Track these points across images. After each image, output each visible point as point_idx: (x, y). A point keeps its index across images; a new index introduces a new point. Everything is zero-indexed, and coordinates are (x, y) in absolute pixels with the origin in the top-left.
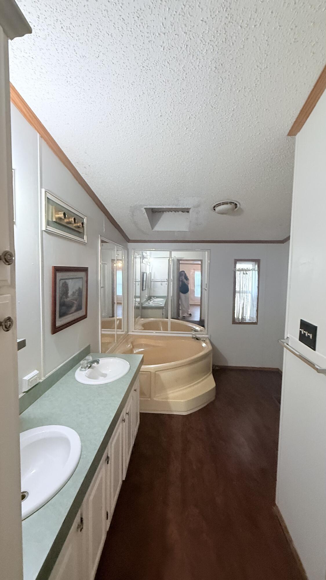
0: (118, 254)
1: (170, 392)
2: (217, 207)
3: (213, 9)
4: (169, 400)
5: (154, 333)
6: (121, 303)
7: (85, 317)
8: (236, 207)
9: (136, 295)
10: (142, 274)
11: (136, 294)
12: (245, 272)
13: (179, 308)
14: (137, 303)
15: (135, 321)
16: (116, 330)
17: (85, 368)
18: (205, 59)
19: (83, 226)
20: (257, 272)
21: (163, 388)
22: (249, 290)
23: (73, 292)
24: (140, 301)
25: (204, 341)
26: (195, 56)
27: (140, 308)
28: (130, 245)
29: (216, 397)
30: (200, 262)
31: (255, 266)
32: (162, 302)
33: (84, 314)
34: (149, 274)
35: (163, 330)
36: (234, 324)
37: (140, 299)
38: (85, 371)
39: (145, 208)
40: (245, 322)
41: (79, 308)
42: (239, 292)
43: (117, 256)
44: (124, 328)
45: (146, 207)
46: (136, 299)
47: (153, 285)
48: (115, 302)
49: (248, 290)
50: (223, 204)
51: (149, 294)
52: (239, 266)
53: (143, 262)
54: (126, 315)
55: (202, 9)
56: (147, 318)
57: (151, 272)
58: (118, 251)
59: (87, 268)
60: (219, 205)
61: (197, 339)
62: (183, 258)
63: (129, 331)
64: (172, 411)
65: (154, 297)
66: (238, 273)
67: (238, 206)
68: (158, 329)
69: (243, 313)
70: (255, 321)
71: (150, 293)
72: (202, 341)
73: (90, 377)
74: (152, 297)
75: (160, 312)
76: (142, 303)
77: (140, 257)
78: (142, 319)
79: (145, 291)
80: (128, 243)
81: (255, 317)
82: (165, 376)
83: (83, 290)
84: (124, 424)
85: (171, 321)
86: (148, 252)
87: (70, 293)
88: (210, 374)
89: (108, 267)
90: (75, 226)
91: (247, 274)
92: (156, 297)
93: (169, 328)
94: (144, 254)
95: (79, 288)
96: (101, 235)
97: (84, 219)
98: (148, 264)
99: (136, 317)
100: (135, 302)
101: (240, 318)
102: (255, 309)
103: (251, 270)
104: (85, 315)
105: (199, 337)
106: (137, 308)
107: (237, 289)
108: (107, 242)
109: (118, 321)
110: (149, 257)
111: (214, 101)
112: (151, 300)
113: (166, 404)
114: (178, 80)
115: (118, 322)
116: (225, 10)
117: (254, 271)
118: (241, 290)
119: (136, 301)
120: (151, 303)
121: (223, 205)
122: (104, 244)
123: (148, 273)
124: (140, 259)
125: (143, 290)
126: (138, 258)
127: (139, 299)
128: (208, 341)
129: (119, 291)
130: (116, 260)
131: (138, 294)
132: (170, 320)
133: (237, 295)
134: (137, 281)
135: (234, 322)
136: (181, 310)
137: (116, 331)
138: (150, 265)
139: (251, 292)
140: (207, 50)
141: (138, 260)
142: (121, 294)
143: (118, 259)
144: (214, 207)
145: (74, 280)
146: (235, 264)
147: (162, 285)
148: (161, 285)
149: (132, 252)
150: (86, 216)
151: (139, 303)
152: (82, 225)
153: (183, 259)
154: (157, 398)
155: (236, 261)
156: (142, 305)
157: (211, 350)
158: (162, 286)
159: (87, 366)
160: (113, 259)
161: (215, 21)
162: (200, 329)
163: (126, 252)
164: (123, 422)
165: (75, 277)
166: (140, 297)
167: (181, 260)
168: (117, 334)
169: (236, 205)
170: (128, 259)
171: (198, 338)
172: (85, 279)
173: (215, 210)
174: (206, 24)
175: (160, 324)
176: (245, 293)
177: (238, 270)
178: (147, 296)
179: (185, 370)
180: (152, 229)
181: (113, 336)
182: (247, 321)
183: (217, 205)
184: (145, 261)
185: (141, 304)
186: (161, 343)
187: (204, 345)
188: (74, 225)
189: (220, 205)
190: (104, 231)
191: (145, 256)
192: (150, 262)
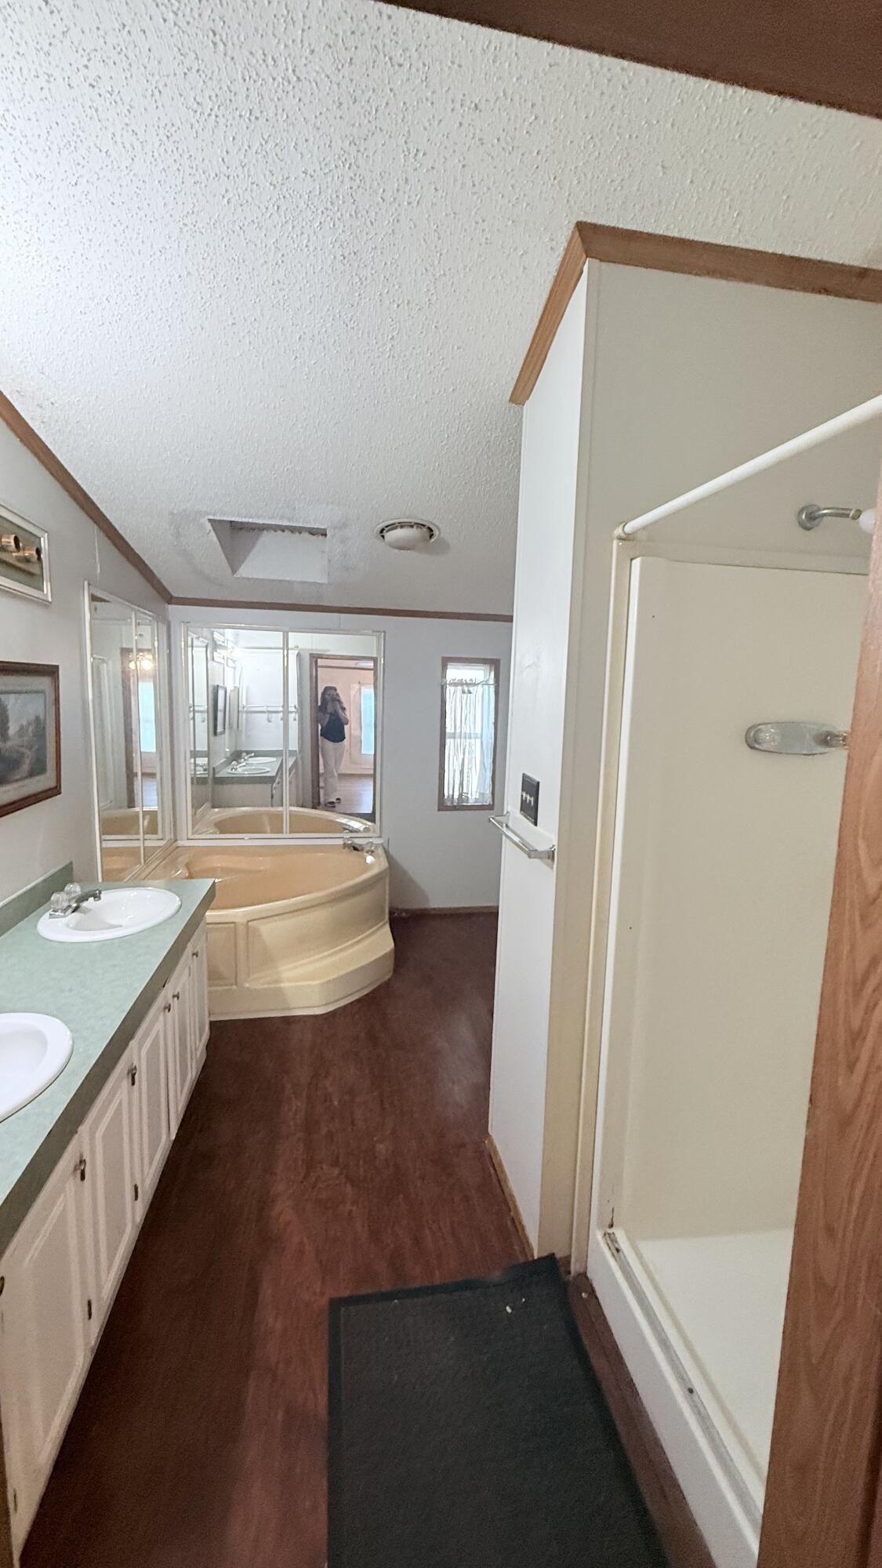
0: (140, 635)
1: (286, 967)
2: (387, 532)
3: (324, 159)
4: (282, 985)
5: (246, 840)
6: (153, 775)
7: (55, 791)
8: (431, 536)
9: (197, 749)
10: (210, 689)
11: (197, 745)
12: (466, 689)
13: (318, 785)
14: (198, 768)
15: (195, 814)
16: (141, 836)
17: (65, 910)
18: (320, 237)
19: (39, 558)
20: (493, 689)
21: (268, 959)
22: (477, 732)
23: (22, 728)
24: (209, 763)
25: (372, 852)
26: (297, 228)
27: (210, 781)
28: (172, 609)
29: (395, 971)
30: (371, 664)
31: (490, 673)
32: (268, 767)
33: (52, 784)
34: (231, 691)
35: (272, 832)
36: (443, 810)
37: (209, 760)
38: (65, 917)
39: (210, 520)
40: (465, 804)
41: (38, 769)
42: (453, 736)
43: (136, 640)
44: (163, 832)
45: (212, 517)
46: (197, 759)
47: (244, 723)
48: (135, 771)
49: (472, 732)
50: (402, 525)
51: (236, 747)
52: (454, 673)
53: (213, 659)
54: (168, 804)
55: (301, 154)
56: (229, 807)
57: (237, 685)
58: (139, 624)
59: (57, 667)
60: (392, 527)
61: (355, 849)
62: (328, 650)
63: (178, 838)
64: (292, 1009)
65: (248, 753)
66: (450, 690)
67: (436, 532)
68: (259, 830)
69: (461, 784)
70: (488, 801)
71: (236, 743)
72: (367, 852)
73: (78, 927)
74: (244, 754)
75: (263, 790)
76: (214, 769)
77: (204, 645)
78: (216, 810)
79: (223, 736)
80: (167, 606)
81: (488, 792)
82: (271, 932)
83: (47, 722)
84: (169, 1015)
85: (290, 811)
86: (229, 633)
87: (13, 729)
88: (384, 924)
89: (111, 669)
90: (16, 557)
91: (470, 692)
92: (253, 754)
93: (286, 826)
94: (216, 635)
95: (37, 719)
96: (91, 583)
97: (42, 539)
98: (230, 663)
99: (197, 804)
100: (193, 767)
101: (456, 796)
102: (489, 774)
103: (478, 684)
104: (56, 787)
105: (360, 845)
106: (198, 781)
107: (449, 729)
108: (104, 601)
109: (148, 817)
110: (230, 644)
111: (350, 315)
112: (239, 761)
113: (278, 993)
114: (265, 262)
115: (146, 823)
116: (347, 166)
117: (486, 687)
118: (458, 731)
119: (196, 765)
120: (241, 769)
121: (402, 527)
122: (98, 604)
123: (230, 688)
124: (205, 649)
125: (215, 733)
126: (196, 647)
127: (207, 759)
128: (380, 851)
129: (147, 741)
130: (135, 650)
131: (202, 746)
132: (288, 809)
133: (449, 742)
134: (198, 712)
135: (443, 805)
136: (322, 788)
137: (142, 839)
138: (235, 668)
139: (479, 736)
140: (321, 223)
141: (199, 654)
142: (154, 750)
143: (140, 647)
144: (382, 531)
145: (23, 696)
146: (444, 668)
147: (269, 721)
148: (266, 722)
149: (178, 631)
150: (46, 532)
151: (205, 770)
152: (36, 556)
153: (329, 653)
154: (255, 982)
155: (446, 662)
156: (214, 774)
157: (385, 870)
158: (270, 724)
159: (69, 906)
160: (124, 646)
161: (330, 179)
162: (364, 826)
163: (164, 628)
164: (167, 1010)
165: (25, 689)
166: (207, 754)
167: (321, 657)
168: (145, 848)
169: (430, 530)
170: (169, 647)
171: (356, 846)
172: (51, 697)
173: (383, 537)
174: (314, 180)
175: (265, 819)
176: (465, 738)
177: (450, 684)
178: (228, 750)
179: (321, 915)
180: (234, 571)
181: (134, 852)
182: (471, 802)
183: (387, 527)
184: (219, 655)
185: (211, 771)
186: (265, 864)
187: (370, 859)
188: (14, 554)
189: (396, 528)
190: (99, 571)
191: (221, 643)
192: (234, 659)
